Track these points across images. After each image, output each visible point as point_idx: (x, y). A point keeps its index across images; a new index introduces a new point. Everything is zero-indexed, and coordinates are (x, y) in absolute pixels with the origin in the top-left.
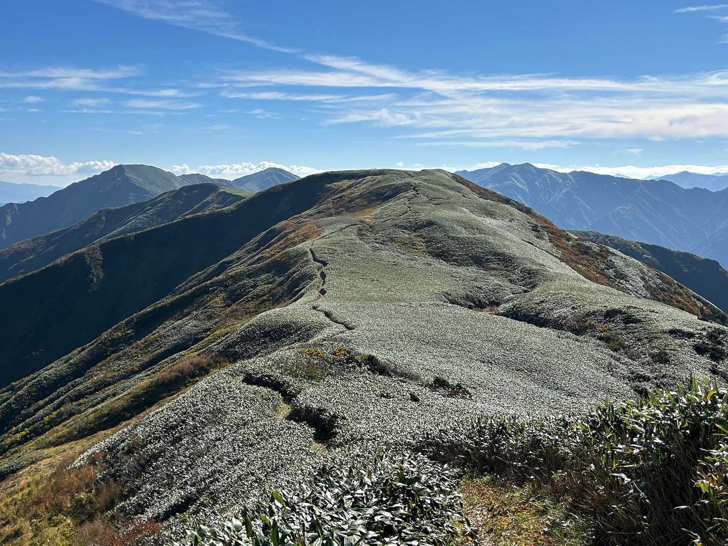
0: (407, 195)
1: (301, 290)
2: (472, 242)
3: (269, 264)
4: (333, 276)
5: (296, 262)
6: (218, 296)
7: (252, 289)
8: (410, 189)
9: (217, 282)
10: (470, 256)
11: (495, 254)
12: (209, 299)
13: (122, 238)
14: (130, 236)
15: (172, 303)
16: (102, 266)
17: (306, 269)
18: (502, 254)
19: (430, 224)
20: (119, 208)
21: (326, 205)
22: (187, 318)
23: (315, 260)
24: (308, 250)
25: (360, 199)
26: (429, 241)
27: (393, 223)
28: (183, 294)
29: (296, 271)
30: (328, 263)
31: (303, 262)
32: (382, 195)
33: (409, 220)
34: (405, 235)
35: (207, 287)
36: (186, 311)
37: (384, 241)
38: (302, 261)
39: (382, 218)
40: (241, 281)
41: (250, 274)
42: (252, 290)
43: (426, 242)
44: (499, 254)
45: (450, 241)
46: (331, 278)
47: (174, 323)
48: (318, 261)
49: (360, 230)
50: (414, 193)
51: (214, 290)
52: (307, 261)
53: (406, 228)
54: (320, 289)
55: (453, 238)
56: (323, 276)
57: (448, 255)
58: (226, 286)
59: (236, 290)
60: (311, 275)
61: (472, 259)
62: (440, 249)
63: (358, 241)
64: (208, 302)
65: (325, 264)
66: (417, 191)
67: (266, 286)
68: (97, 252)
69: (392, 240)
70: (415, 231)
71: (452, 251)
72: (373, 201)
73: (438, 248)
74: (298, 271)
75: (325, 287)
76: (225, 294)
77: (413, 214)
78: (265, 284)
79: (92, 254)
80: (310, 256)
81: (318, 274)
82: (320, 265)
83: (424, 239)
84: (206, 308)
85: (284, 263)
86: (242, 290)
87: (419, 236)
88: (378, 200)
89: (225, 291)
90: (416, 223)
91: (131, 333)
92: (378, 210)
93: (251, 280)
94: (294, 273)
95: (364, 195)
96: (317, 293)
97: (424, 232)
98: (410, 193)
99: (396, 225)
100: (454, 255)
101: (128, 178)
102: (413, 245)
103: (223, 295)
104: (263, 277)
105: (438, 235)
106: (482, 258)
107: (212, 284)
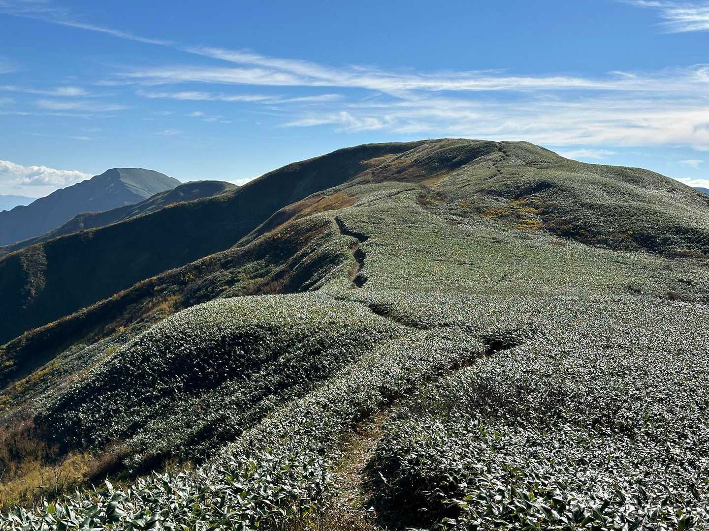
0: (490, 157)
1: (316, 281)
2: (629, 212)
3: (261, 244)
4: (380, 255)
5: (307, 240)
6: (166, 300)
7: (227, 287)
8: (493, 151)
9: (171, 276)
10: (631, 235)
11: (678, 231)
12: (150, 304)
13: (77, 235)
14: (88, 233)
15: (89, 314)
16: (46, 273)
17: (326, 247)
18: (694, 231)
19: (543, 186)
20: (101, 212)
21: (363, 177)
22: (107, 339)
23: (344, 231)
24: (332, 219)
25: (415, 167)
26: (545, 213)
27: (477, 188)
28: (110, 298)
29: (308, 253)
30: (369, 237)
31: (322, 237)
32: (448, 160)
33: (505, 182)
34: (503, 203)
35: (151, 285)
36: (109, 326)
37: (465, 213)
38: (321, 235)
39: (454, 185)
40: (210, 273)
41: (227, 263)
42: (226, 289)
43: (542, 214)
44: (686, 231)
45: (586, 211)
46: (375, 258)
47: (84, 348)
48: (351, 234)
49: (421, 196)
50: (502, 154)
51: (163, 290)
52: (328, 235)
53: (500, 194)
54: (353, 277)
55: (591, 207)
56: (360, 256)
57: (586, 233)
58: (185, 283)
59: (199, 289)
60: (337, 256)
61: (636, 240)
62: (569, 223)
63: (420, 210)
64: (149, 310)
65: (362, 238)
66: (504, 152)
67: (253, 281)
68: (38, 254)
69: (479, 211)
70: (516, 198)
71: (594, 226)
72: (435, 169)
73: (567, 222)
74: (311, 253)
75: (364, 272)
76: (179, 297)
77: (509, 176)
78: (252, 278)
79: (32, 256)
80: (335, 226)
81: (350, 253)
82: (354, 239)
83: (536, 208)
84: (142, 320)
85: (289, 241)
86: (210, 289)
87: (527, 204)
88: (444, 167)
89: (181, 291)
90: (518, 187)
91: (11, 366)
92: (446, 178)
93: (226, 273)
94: (303, 256)
95: (421, 162)
96: (347, 282)
97: (536, 198)
98: (495, 155)
99: (481, 191)
100: (600, 233)
101: (123, 184)
102: (519, 217)
103: (175, 298)
104: (249, 266)
105: (561, 202)
106: (655, 238)
107: (161, 281)
